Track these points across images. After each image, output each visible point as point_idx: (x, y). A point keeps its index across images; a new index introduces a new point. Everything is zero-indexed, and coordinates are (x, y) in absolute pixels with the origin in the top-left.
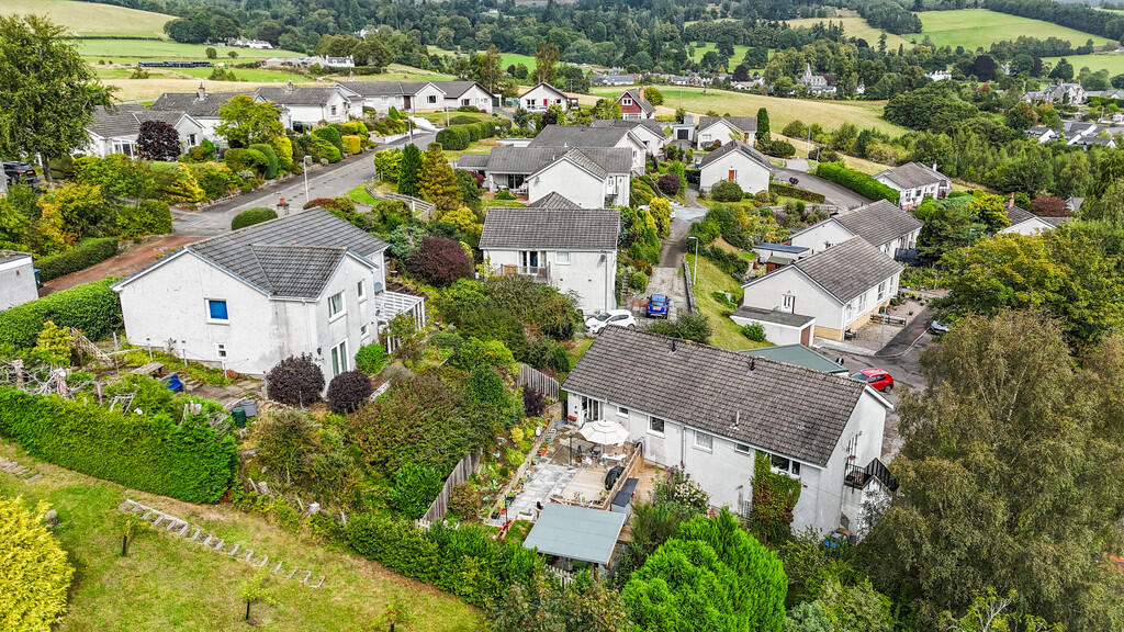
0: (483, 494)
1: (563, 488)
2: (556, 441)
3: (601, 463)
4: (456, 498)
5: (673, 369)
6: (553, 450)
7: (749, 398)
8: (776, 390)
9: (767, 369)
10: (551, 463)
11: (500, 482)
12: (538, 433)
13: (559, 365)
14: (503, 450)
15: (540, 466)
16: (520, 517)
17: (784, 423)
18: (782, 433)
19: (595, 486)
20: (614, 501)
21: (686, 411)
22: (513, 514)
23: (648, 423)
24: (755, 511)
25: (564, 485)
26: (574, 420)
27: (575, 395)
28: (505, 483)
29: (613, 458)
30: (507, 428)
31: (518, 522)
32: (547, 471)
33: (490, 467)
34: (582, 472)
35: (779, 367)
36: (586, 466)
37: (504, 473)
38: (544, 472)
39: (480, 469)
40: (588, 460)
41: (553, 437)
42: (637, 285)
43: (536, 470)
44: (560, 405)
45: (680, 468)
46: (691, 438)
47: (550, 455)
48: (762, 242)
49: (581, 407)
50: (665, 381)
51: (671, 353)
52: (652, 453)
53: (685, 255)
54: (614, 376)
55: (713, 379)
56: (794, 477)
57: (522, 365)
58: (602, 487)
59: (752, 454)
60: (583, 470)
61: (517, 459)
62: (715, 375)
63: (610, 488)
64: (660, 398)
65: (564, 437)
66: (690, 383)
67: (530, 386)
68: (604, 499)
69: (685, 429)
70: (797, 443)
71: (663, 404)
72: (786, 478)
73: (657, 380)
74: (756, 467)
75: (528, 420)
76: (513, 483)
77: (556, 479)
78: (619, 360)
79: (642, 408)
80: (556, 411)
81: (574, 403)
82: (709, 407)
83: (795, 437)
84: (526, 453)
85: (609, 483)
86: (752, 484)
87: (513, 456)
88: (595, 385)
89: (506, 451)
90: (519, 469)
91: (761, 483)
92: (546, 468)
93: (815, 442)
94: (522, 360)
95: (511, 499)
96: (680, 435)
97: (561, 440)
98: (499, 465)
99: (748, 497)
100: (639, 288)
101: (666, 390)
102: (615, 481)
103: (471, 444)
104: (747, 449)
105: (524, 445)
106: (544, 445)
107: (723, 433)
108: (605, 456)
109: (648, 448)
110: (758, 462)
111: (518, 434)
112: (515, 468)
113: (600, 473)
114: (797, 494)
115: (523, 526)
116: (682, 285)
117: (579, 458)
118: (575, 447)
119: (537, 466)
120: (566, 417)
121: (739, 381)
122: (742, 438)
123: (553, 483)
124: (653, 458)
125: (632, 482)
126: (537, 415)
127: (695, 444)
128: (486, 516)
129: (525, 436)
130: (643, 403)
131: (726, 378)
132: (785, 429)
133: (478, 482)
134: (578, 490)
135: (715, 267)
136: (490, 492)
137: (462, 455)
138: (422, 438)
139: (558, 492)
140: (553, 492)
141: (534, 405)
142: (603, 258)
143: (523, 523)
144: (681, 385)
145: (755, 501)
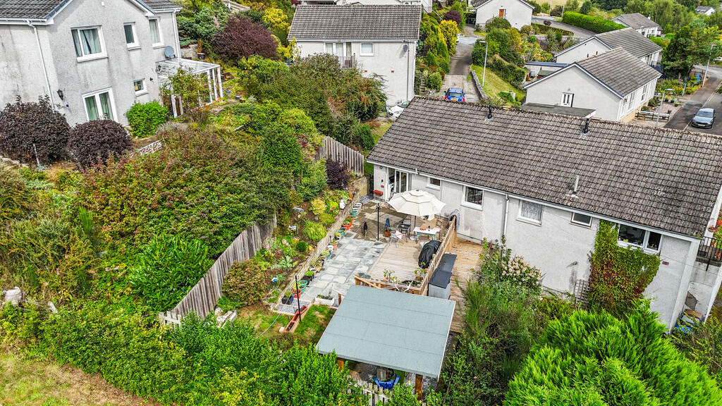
0: (274, 273)
1: (370, 266)
2: (362, 215)
3: (412, 238)
4: (232, 280)
5: (491, 136)
6: (358, 224)
7: (586, 163)
8: (619, 153)
9: (604, 131)
10: (356, 237)
11: (294, 258)
12: (342, 205)
13: (364, 143)
14: (302, 223)
15: (344, 241)
16: (318, 301)
17: (636, 189)
18: (635, 201)
19: (406, 264)
20: (432, 281)
21: (510, 179)
22: (308, 298)
23: (463, 194)
24: (592, 290)
25: (371, 262)
26: (380, 194)
27: (381, 167)
28: (302, 260)
29: (427, 231)
30: (307, 199)
31: (314, 308)
32: (352, 245)
33: (285, 241)
34: (391, 247)
35: (619, 128)
36: (396, 241)
37: (301, 248)
38: (349, 247)
39: (271, 243)
40: (398, 235)
41: (358, 211)
42: (433, 84)
43: (339, 245)
44: (365, 180)
45: (500, 244)
46: (515, 209)
47: (354, 229)
48: (532, 60)
49: (387, 181)
50: (483, 148)
51: (487, 121)
52: (467, 228)
53: (471, 66)
54: (423, 146)
55: (539, 144)
56: (651, 252)
57: (326, 138)
58: (415, 265)
59: (595, 226)
60: (392, 245)
61: (317, 233)
62: (541, 139)
63: (427, 266)
64: (478, 167)
65: (371, 211)
66: (512, 149)
67: (333, 159)
68: (421, 279)
69: (509, 198)
70: (657, 211)
71: (481, 173)
72: (639, 253)
73: (473, 149)
74: (599, 239)
75: (331, 193)
76: (312, 259)
77: (361, 255)
78: (429, 130)
79: (456, 178)
80: (362, 186)
81: (381, 176)
82: (537, 174)
83: (654, 205)
84: (328, 226)
85: (424, 260)
86: (591, 260)
87: (312, 229)
88: (404, 156)
89: (304, 223)
90: (319, 244)
91: (603, 260)
92: (351, 243)
93: (681, 210)
94: (326, 133)
95: (308, 278)
96: (501, 206)
97: (367, 214)
98: (296, 240)
99: (583, 273)
100: (435, 87)
101: (484, 158)
102: (431, 258)
103: (257, 212)
104: (587, 219)
105: (327, 218)
106: (349, 219)
107: (557, 202)
108: (417, 229)
109: (462, 222)
110: (602, 235)
111: (319, 205)
112: (314, 243)
113: (411, 249)
114: (652, 272)
115: (321, 312)
116: (472, 86)
117: (387, 233)
118: (383, 221)
119: (341, 241)
120: (371, 192)
121: (570, 145)
122: (582, 206)
123: (359, 260)
124: (468, 233)
125: (449, 259)
126: (341, 188)
127: (519, 216)
128: (274, 301)
129: (328, 208)
130: (458, 173)
131: (555, 142)
132: (638, 195)
133: (267, 259)
134: (389, 268)
135: (496, 76)
136: (281, 271)
137: (244, 225)
138: (181, 201)
139: (364, 269)
140: (358, 270)
141: (337, 177)
142: (406, 49)
143: (322, 308)
144: (502, 152)
145: (593, 278)
